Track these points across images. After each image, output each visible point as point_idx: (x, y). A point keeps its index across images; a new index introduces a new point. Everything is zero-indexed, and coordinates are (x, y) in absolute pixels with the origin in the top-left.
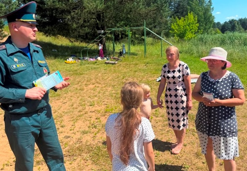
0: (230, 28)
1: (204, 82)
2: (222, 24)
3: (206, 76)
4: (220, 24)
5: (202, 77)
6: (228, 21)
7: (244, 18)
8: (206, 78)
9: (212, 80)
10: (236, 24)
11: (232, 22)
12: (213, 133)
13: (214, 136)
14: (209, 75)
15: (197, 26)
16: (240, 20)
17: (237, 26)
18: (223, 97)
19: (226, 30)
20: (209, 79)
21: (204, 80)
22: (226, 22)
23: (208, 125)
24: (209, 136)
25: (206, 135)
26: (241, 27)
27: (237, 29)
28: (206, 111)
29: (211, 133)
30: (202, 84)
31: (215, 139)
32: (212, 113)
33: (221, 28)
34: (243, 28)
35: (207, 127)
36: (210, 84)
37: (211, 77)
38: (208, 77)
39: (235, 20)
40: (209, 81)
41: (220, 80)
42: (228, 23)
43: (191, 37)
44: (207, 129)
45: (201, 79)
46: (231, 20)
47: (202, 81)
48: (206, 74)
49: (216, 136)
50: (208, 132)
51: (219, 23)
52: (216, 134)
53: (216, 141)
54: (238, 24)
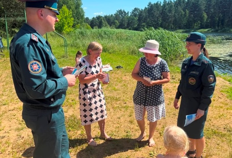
0: (98, 24)
1: (143, 66)
2: (90, 19)
3: (144, 61)
4: (89, 19)
5: (141, 62)
6: (95, 17)
7: (109, 15)
8: (144, 63)
9: (148, 65)
10: (103, 20)
11: (99, 18)
12: (148, 104)
13: (149, 106)
14: (146, 61)
15: (72, 20)
16: (106, 17)
17: (104, 22)
18: (156, 78)
19: (95, 26)
20: (146, 64)
21: (143, 64)
22: (94, 17)
23: (144, 98)
24: (144, 106)
25: (143, 105)
26: (107, 23)
27: (104, 25)
28: (143, 89)
29: (146, 104)
30: (141, 67)
31: (149, 108)
32: (148, 90)
33: (90, 23)
34: (108, 24)
35: (144, 100)
36: (147, 68)
37: (148, 63)
38: (146, 62)
39: (102, 17)
40: (147, 66)
41: (155, 66)
42: (95, 19)
43: (69, 31)
44: (144, 101)
45: (140, 63)
46: (98, 16)
47: (141, 65)
48: (144, 59)
49: (150, 107)
50: (144, 104)
51: (87, 18)
52: (150, 105)
53: (149, 110)
54: (104, 20)
